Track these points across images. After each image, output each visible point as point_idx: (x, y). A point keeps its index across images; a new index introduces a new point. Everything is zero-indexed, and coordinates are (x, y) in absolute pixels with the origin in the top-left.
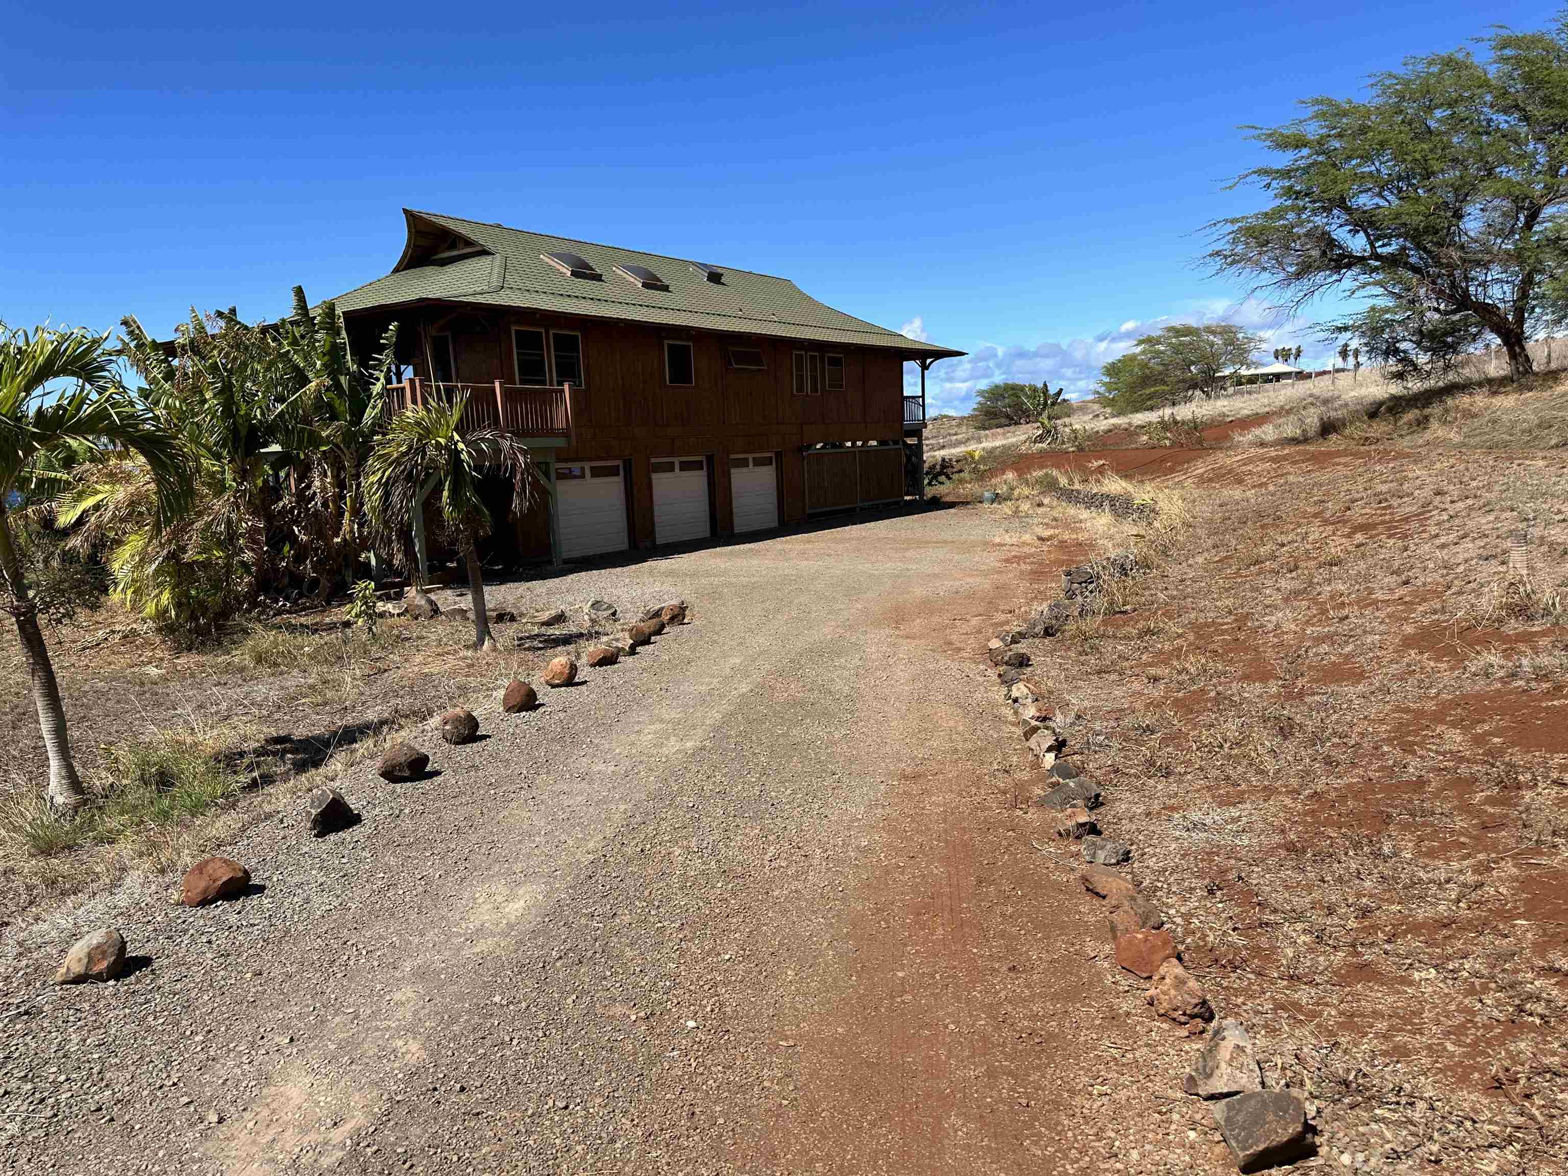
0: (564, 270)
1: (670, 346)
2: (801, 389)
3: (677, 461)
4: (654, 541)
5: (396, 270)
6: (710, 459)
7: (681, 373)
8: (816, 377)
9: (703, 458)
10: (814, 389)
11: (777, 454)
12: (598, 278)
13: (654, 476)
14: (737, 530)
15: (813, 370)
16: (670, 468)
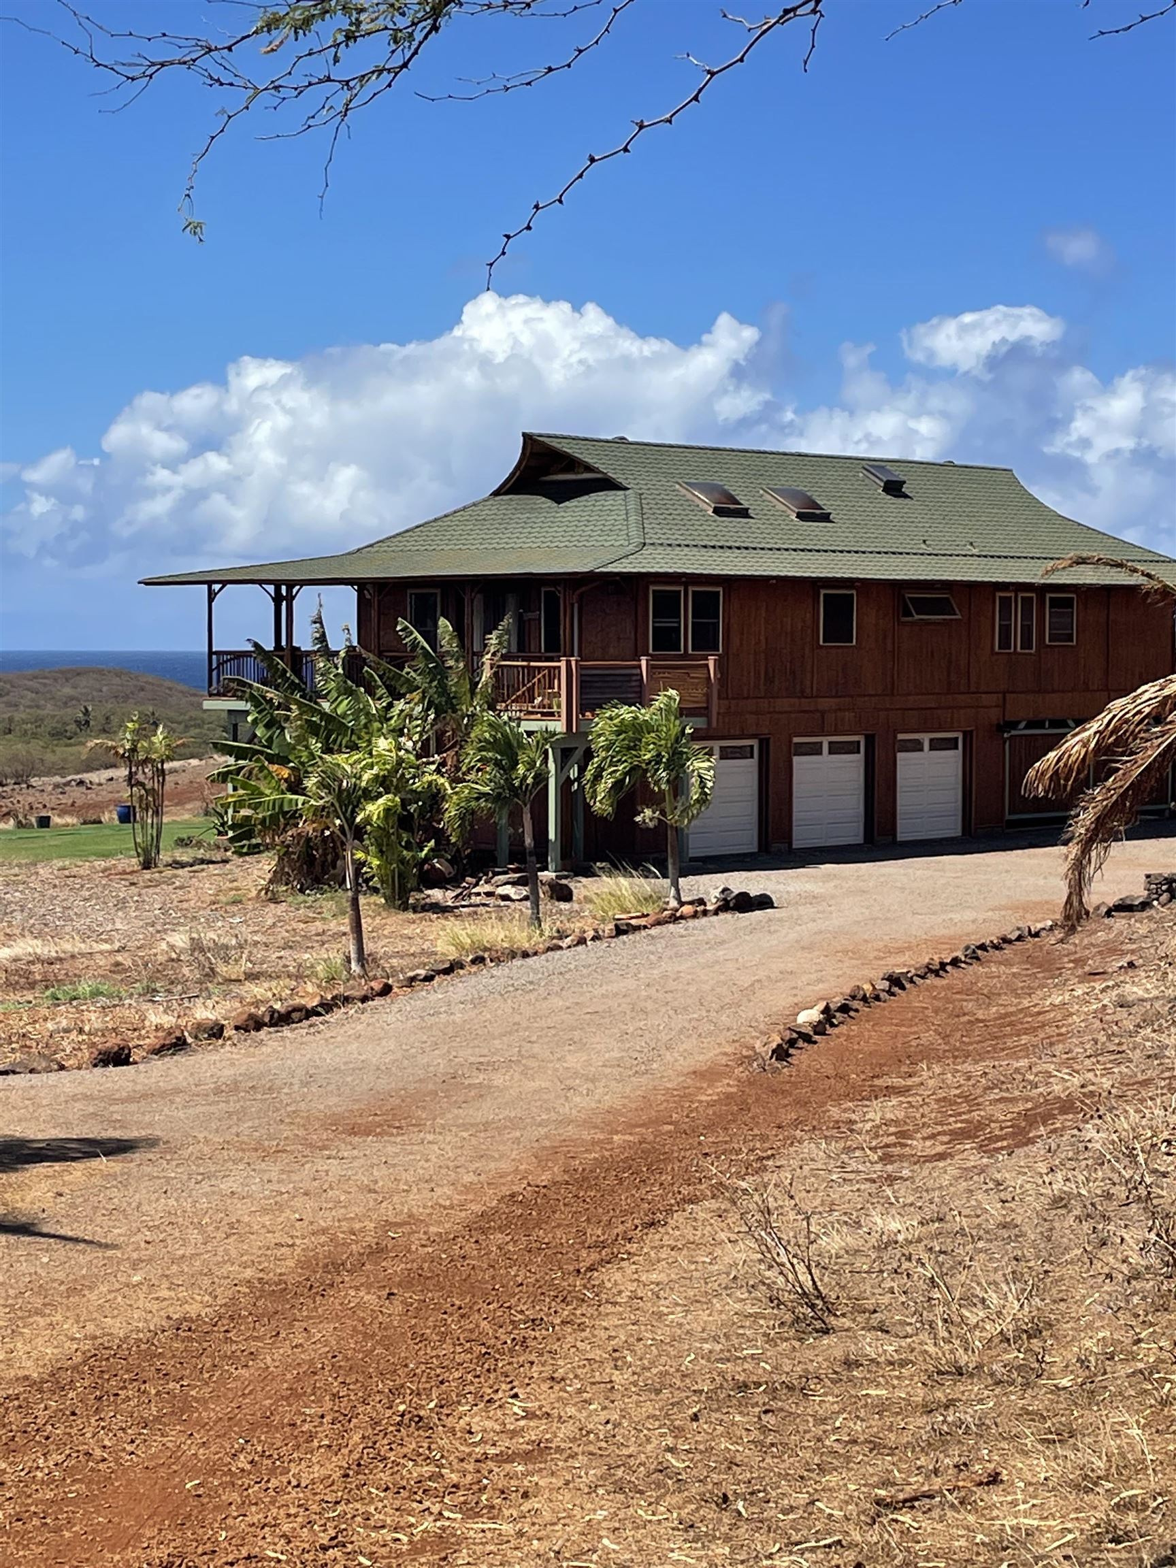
0: (705, 506)
1: (825, 595)
2: (1005, 643)
3: (825, 741)
4: (790, 844)
5: (496, 493)
6: (870, 740)
7: (838, 628)
8: (1030, 627)
9: (862, 739)
10: (1027, 644)
11: (965, 734)
12: (744, 513)
13: (796, 760)
14: (900, 837)
15: (1027, 615)
16: (816, 750)
